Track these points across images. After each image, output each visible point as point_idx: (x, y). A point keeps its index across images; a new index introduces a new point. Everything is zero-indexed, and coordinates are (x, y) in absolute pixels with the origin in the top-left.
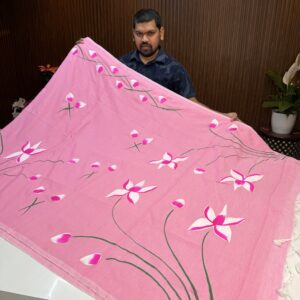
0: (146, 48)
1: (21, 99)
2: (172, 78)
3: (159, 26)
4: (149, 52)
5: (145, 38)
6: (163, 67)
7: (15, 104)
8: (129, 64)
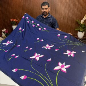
0: (45, 13)
2: (53, 22)
3: (49, 7)
6: (50, 19)
7: (3, 30)
8: (40, 18)
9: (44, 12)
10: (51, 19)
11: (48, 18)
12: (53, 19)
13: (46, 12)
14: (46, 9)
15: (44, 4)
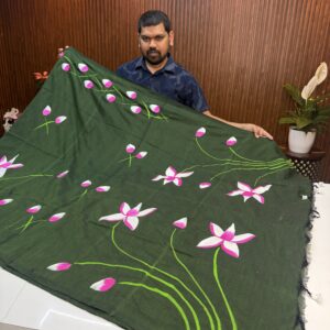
0: (154, 54)
1: (13, 109)
2: (183, 90)
3: (168, 29)
4: (157, 59)
5: (153, 44)
6: (173, 77)
7: (7, 115)
8: (135, 73)
9: (152, 49)
10: (178, 77)
11: (166, 75)
12: (184, 79)
13: (159, 53)
14: (158, 38)
15: (149, 20)
